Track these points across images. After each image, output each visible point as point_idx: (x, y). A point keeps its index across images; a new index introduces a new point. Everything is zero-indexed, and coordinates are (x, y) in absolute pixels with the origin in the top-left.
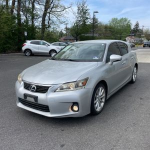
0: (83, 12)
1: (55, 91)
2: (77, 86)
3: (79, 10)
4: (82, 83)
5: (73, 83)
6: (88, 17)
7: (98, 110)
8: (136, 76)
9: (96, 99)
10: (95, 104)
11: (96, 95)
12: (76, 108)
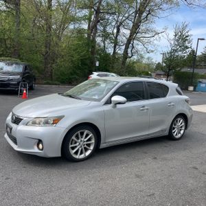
0: (182, 39)
1: (26, 125)
2: (47, 123)
3: (176, 36)
4: (54, 121)
5: (43, 119)
6: (189, 45)
7: (78, 157)
8: (182, 132)
9: (76, 143)
10: (73, 148)
11: (74, 138)
12: (41, 146)
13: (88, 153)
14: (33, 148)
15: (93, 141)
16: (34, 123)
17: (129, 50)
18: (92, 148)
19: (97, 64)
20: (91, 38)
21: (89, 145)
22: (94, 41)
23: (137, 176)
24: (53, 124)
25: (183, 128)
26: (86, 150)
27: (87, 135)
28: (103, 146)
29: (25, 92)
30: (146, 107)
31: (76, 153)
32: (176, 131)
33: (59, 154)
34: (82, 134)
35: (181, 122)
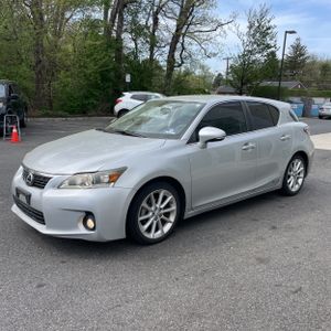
0: (260, 33)
1: (58, 188)
2: (97, 182)
3: (250, 27)
4: (110, 177)
5: (90, 176)
6: (272, 43)
7: (153, 235)
8: (300, 181)
9: (147, 213)
10: (144, 222)
11: (144, 204)
12: (90, 223)
13: (167, 227)
14: (76, 227)
15: (174, 207)
16: (72, 184)
17: (177, 54)
18: (172, 218)
19: (128, 78)
20: (114, 34)
21: (167, 215)
22: (119, 40)
23: (261, 261)
24: (109, 182)
25: (302, 175)
26: (164, 222)
27: (165, 198)
28: (189, 214)
29: (14, 130)
30: (251, 145)
31: (149, 230)
32: (291, 180)
33: (122, 235)
34: (157, 196)
35: (298, 166)
